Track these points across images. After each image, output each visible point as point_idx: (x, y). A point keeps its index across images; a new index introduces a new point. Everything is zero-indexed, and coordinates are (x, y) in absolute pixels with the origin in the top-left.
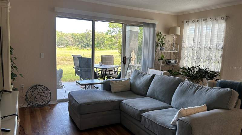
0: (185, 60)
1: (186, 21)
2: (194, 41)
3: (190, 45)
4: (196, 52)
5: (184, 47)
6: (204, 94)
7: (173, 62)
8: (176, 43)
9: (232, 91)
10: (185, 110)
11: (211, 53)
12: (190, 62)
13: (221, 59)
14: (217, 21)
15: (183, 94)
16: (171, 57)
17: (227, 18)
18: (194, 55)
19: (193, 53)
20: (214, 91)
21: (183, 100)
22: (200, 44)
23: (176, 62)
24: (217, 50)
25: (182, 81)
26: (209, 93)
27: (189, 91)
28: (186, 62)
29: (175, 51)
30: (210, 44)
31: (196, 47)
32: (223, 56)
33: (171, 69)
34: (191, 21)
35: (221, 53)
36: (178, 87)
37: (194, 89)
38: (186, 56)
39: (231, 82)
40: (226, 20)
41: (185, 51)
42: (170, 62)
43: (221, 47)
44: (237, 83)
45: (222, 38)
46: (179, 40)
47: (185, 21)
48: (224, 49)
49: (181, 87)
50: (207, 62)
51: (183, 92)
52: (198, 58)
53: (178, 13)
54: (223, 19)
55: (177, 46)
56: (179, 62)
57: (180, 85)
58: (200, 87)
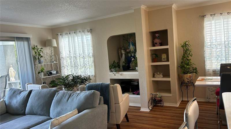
0: (66, 69)
1: (60, 34)
2: (69, 51)
3: (68, 56)
4: (73, 61)
5: (62, 58)
6: (75, 99)
7: (54, 72)
8: (55, 55)
9: (94, 92)
10: (57, 119)
11: (85, 60)
12: (70, 70)
13: (93, 64)
14: (85, 33)
15: (59, 104)
16: (52, 68)
17: (91, 31)
18: (72, 63)
19: (71, 62)
20: (83, 95)
21: (59, 109)
22: (75, 54)
23: (57, 72)
24: (89, 58)
25: (58, 92)
26: (79, 97)
27: (64, 100)
28: (67, 71)
29: (55, 62)
30: (83, 53)
31: (73, 57)
32: (94, 62)
33: (54, 80)
34: (64, 34)
35: (92, 59)
36: (54, 98)
37: (67, 97)
38: (66, 65)
39: (95, 84)
40: (91, 33)
41: (64, 61)
42: (51, 74)
43: (91, 54)
44: (99, 84)
45: (91, 47)
46: (57, 51)
47: (58, 34)
48: (94, 56)
49: (57, 98)
50: (83, 69)
51: (59, 102)
52: (76, 66)
53: (52, 26)
54: (88, 32)
55: (56, 57)
56: (60, 71)
57: (56, 96)
58: (72, 94)
